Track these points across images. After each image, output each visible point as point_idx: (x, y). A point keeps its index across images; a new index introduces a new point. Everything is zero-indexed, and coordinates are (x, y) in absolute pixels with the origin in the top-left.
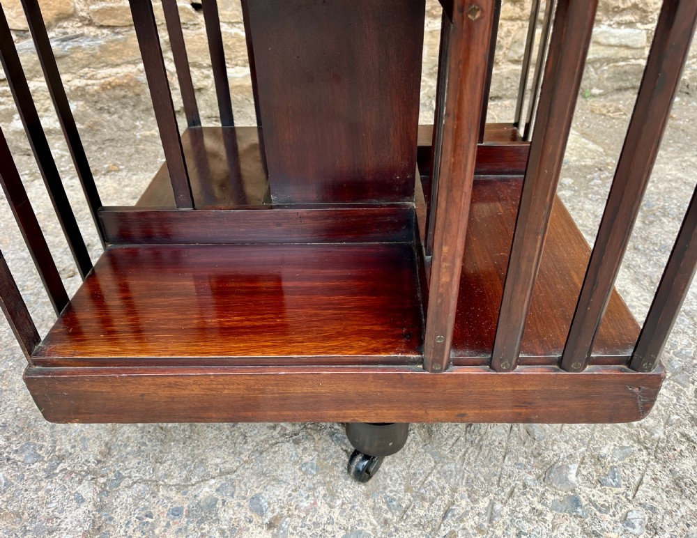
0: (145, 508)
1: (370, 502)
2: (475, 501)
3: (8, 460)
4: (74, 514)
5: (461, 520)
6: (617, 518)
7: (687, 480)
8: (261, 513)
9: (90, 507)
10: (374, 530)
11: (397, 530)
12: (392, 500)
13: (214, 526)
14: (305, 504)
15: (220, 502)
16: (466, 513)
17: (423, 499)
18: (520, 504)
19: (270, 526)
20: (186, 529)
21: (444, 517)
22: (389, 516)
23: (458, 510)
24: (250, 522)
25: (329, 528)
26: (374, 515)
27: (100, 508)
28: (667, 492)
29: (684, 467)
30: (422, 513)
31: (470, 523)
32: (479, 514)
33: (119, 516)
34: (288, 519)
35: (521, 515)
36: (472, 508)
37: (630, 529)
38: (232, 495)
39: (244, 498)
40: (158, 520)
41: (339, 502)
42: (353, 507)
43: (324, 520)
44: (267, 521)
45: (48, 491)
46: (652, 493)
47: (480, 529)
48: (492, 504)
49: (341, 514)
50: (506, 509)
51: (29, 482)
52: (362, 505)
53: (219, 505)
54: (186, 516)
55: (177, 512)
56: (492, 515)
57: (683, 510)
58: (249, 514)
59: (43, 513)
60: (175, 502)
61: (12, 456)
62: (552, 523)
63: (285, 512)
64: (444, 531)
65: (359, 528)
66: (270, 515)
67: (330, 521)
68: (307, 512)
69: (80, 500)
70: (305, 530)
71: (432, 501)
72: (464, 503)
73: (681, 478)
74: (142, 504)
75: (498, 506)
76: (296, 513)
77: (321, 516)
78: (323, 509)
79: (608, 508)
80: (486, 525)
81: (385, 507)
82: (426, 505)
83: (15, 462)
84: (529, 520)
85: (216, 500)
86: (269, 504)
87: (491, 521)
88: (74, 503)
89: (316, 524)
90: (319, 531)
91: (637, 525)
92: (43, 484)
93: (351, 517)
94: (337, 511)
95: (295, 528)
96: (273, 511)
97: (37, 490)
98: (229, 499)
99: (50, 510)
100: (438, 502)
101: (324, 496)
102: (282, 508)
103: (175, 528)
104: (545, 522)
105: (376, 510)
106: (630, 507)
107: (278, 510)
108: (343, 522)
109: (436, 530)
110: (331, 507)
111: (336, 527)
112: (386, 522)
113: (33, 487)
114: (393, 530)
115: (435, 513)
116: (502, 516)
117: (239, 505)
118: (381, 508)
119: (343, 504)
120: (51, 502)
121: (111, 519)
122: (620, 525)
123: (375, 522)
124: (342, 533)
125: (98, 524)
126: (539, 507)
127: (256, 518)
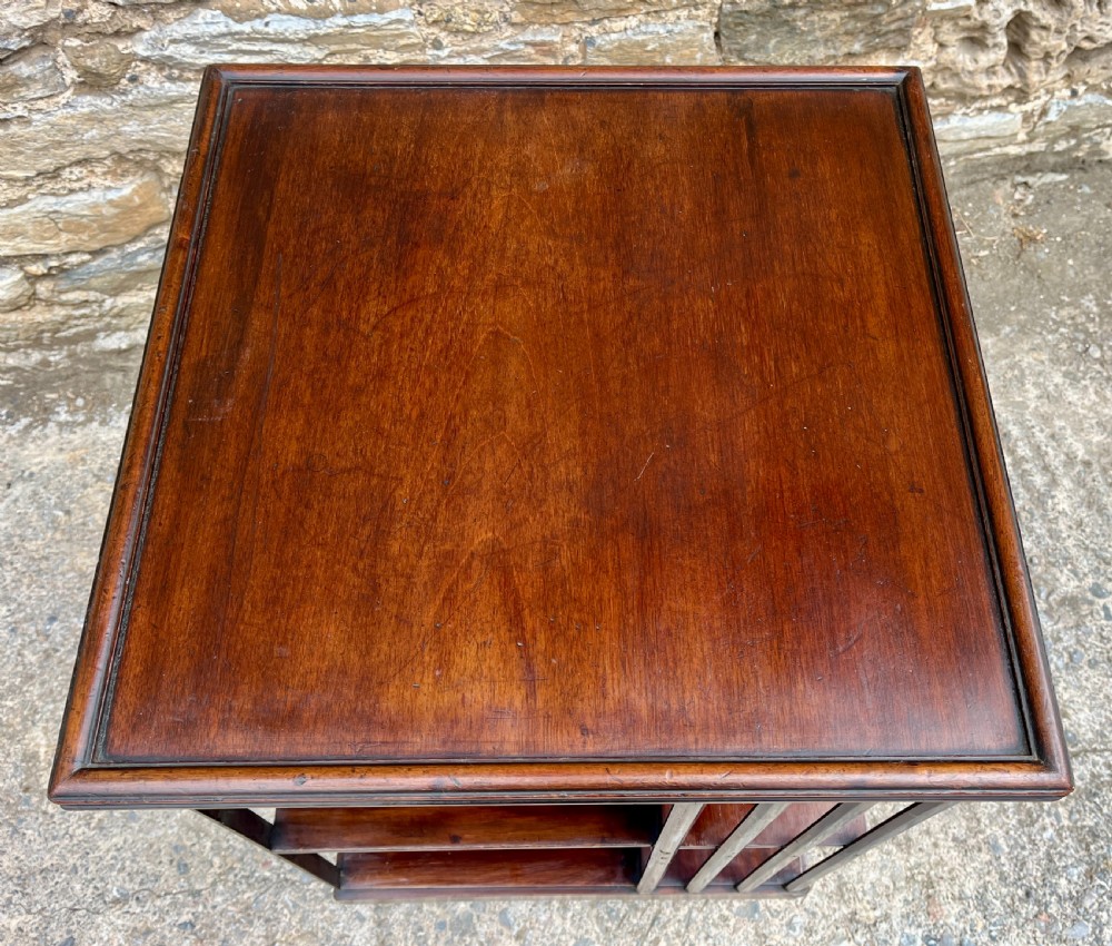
0: (416, 923)
1: (594, 912)
2: (677, 910)
3: (287, 880)
4: (361, 931)
5: (664, 927)
6: (784, 922)
7: (849, 886)
8: (510, 927)
9: (372, 924)
10: (598, 938)
11: (615, 937)
12: (612, 910)
13: (475, 939)
14: (543, 918)
15: (475, 917)
16: (669, 921)
17: (637, 909)
18: (711, 911)
19: (518, 937)
20: (452, 940)
21: (652, 925)
22: (609, 924)
23: (663, 919)
24: (502, 934)
25: (563, 938)
26: (598, 923)
27: (379, 924)
28: (830, 898)
29: (850, 873)
30: (635, 921)
31: (671, 929)
32: (679, 921)
33: (397, 931)
34: (531, 932)
35: (711, 921)
36: (674, 917)
37: (791, 932)
38: (484, 911)
39: (494, 913)
40: (428, 933)
41: (570, 914)
42: (581, 918)
43: (559, 931)
44: (514, 933)
45: (332, 912)
46: (817, 899)
47: (678, 934)
48: (690, 912)
49: (572, 924)
50: (701, 917)
51: (313, 902)
52: (588, 916)
53: (475, 920)
54: (451, 929)
55: (441, 926)
56: (689, 920)
57: (837, 915)
58: (500, 927)
59: (335, 932)
60: (438, 917)
61: (289, 876)
62: (734, 927)
63: (528, 924)
64: (651, 937)
65: (586, 937)
66: (516, 929)
67: (564, 932)
68: (545, 924)
69: (362, 919)
70: (545, 940)
71: (644, 911)
72: (668, 912)
73: (845, 884)
74: (413, 919)
75: (694, 914)
76: (537, 925)
77: (557, 928)
78: (558, 921)
79: (779, 913)
80: (683, 930)
81: (606, 917)
82: (639, 914)
83: (293, 883)
84: (716, 926)
85: (472, 915)
86: (515, 919)
87: (687, 927)
88: (357, 922)
89: (553, 935)
90: (555, 940)
91: (798, 929)
92: (326, 904)
93: (580, 927)
94: (568, 922)
95: (537, 939)
96: (519, 925)
97: (323, 910)
98: (482, 915)
99: (340, 930)
100: (648, 912)
101: (558, 909)
102: (525, 921)
103: (443, 940)
104: (728, 926)
105: (599, 919)
106: (797, 911)
107: (522, 924)
108: (574, 932)
109: (645, 937)
110: (564, 918)
111: (568, 937)
112: (607, 930)
113: (318, 907)
114: (612, 936)
115: (646, 921)
116: (696, 923)
117: (491, 919)
118: (603, 918)
119: (573, 915)
120: (338, 923)
121: (390, 934)
122: (785, 928)
123: (598, 930)
124: (573, 942)
125: (382, 938)
126: (726, 913)
127: (506, 931)
